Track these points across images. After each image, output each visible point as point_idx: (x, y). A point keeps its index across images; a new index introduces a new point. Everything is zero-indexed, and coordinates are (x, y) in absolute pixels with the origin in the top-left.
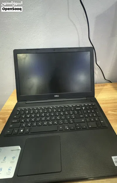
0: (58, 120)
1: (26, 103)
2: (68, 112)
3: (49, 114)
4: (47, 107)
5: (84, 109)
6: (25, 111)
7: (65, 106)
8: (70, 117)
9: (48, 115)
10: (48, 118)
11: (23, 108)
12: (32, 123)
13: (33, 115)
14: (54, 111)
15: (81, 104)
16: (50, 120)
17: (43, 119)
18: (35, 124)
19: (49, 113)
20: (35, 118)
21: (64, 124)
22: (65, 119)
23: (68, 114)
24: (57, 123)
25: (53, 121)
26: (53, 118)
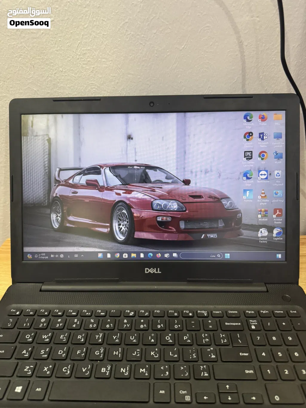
0: (152, 364)
1: (41, 291)
2: (194, 333)
4: (113, 308)
5: (253, 327)
6: (36, 317)
7: (181, 313)
9: (116, 338)
10: (117, 353)
13: (61, 337)
14: (142, 326)
15: (244, 307)
16: (125, 359)
17: (98, 352)
18: (66, 370)
20: (69, 349)
21: (172, 381)
22: (181, 362)
24: (150, 374)
25: (133, 364)
26: (136, 353)
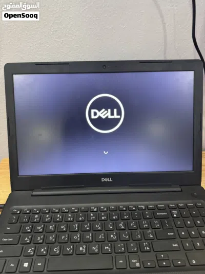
1: (32, 196)
2: (137, 221)
3: (90, 227)
7: (127, 207)
8: (141, 236)
9: (87, 227)
10: (89, 237)
11: (25, 208)
12: (50, 245)
13: (50, 227)
14: (103, 218)
17: (77, 237)
19: (90, 224)
20: (56, 235)
21: (127, 254)
22: (131, 241)
23: (137, 226)
24: (112, 250)
25: (100, 243)
26: (101, 237)
